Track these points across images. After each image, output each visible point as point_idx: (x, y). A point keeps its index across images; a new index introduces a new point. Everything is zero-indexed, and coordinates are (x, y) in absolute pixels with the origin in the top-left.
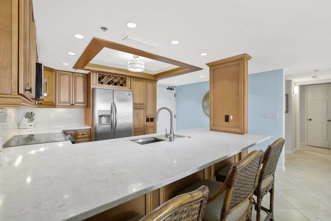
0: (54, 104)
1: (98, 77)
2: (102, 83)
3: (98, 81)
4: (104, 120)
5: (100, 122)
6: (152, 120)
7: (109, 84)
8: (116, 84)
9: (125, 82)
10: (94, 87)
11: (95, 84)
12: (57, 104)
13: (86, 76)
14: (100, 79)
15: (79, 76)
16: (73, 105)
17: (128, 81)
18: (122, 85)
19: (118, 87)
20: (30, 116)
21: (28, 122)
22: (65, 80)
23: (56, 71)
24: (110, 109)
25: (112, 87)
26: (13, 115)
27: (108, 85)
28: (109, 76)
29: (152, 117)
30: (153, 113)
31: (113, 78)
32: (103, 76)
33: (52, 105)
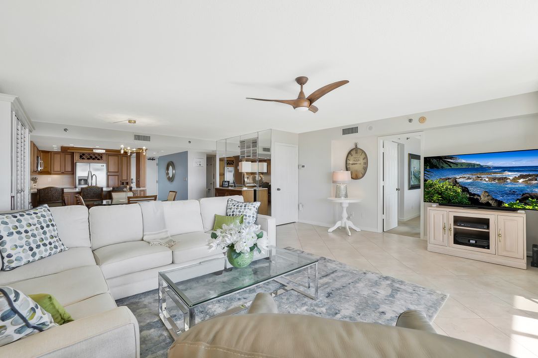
1: (79, 155)
2: (83, 159)
3: (79, 157)
4: (82, 182)
5: (80, 184)
6: (127, 184)
7: (88, 159)
8: (93, 159)
9: (102, 157)
10: (76, 161)
11: (77, 159)
12: (52, 172)
13: (72, 155)
14: (81, 156)
15: (67, 154)
16: (63, 173)
17: (104, 157)
18: (98, 159)
19: (96, 161)
20: (34, 180)
21: (33, 183)
22: (57, 158)
23: (51, 152)
24: (87, 176)
25: (91, 161)
28: (89, 154)
29: (127, 181)
30: (127, 178)
31: (91, 155)
32: (83, 154)
33: (49, 173)
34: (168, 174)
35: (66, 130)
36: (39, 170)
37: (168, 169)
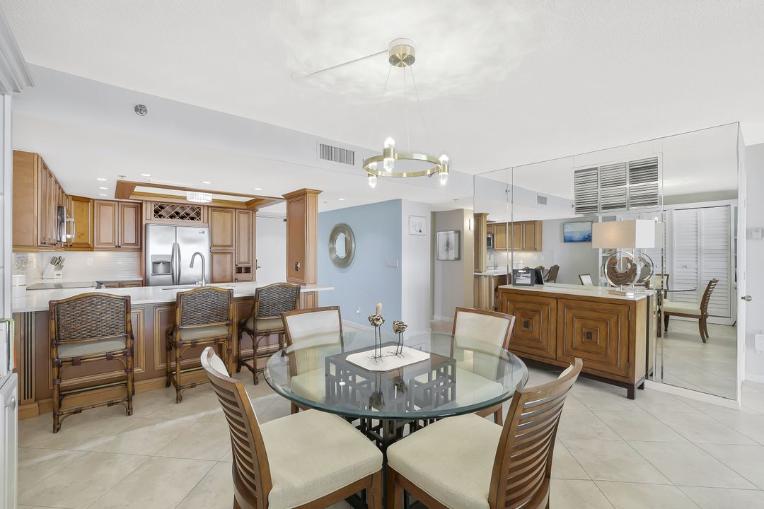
0: (91, 246)
1: (153, 209)
2: (160, 216)
3: (153, 213)
4: (161, 268)
5: (154, 272)
6: (248, 270)
7: (172, 217)
8: (182, 218)
9: (198, 214)
10: (148, 222)
11: (148, 218)
12: (95, 246)
13: (139, 205)
14: (156, 212)
15: (128, 206)
16: (119, 247)
17: (204, 213)
18: (192, 218)
19: (187, 221)
20: (57, 262)
21: (55, 270)
22: (107, 214)
23: (94, 200)
24: (171, 254)
25: (177, 221)
26: (35, 260)
27: (170, 219)
28: (173, 206)
29: (247, 265)
30: (249, 260)
31: (178, 209)
32: (162, 207)
33: (88, 247)
34: (332, 250)
35: (140, 109)
36: (64, 240)
37: (333, 239)
